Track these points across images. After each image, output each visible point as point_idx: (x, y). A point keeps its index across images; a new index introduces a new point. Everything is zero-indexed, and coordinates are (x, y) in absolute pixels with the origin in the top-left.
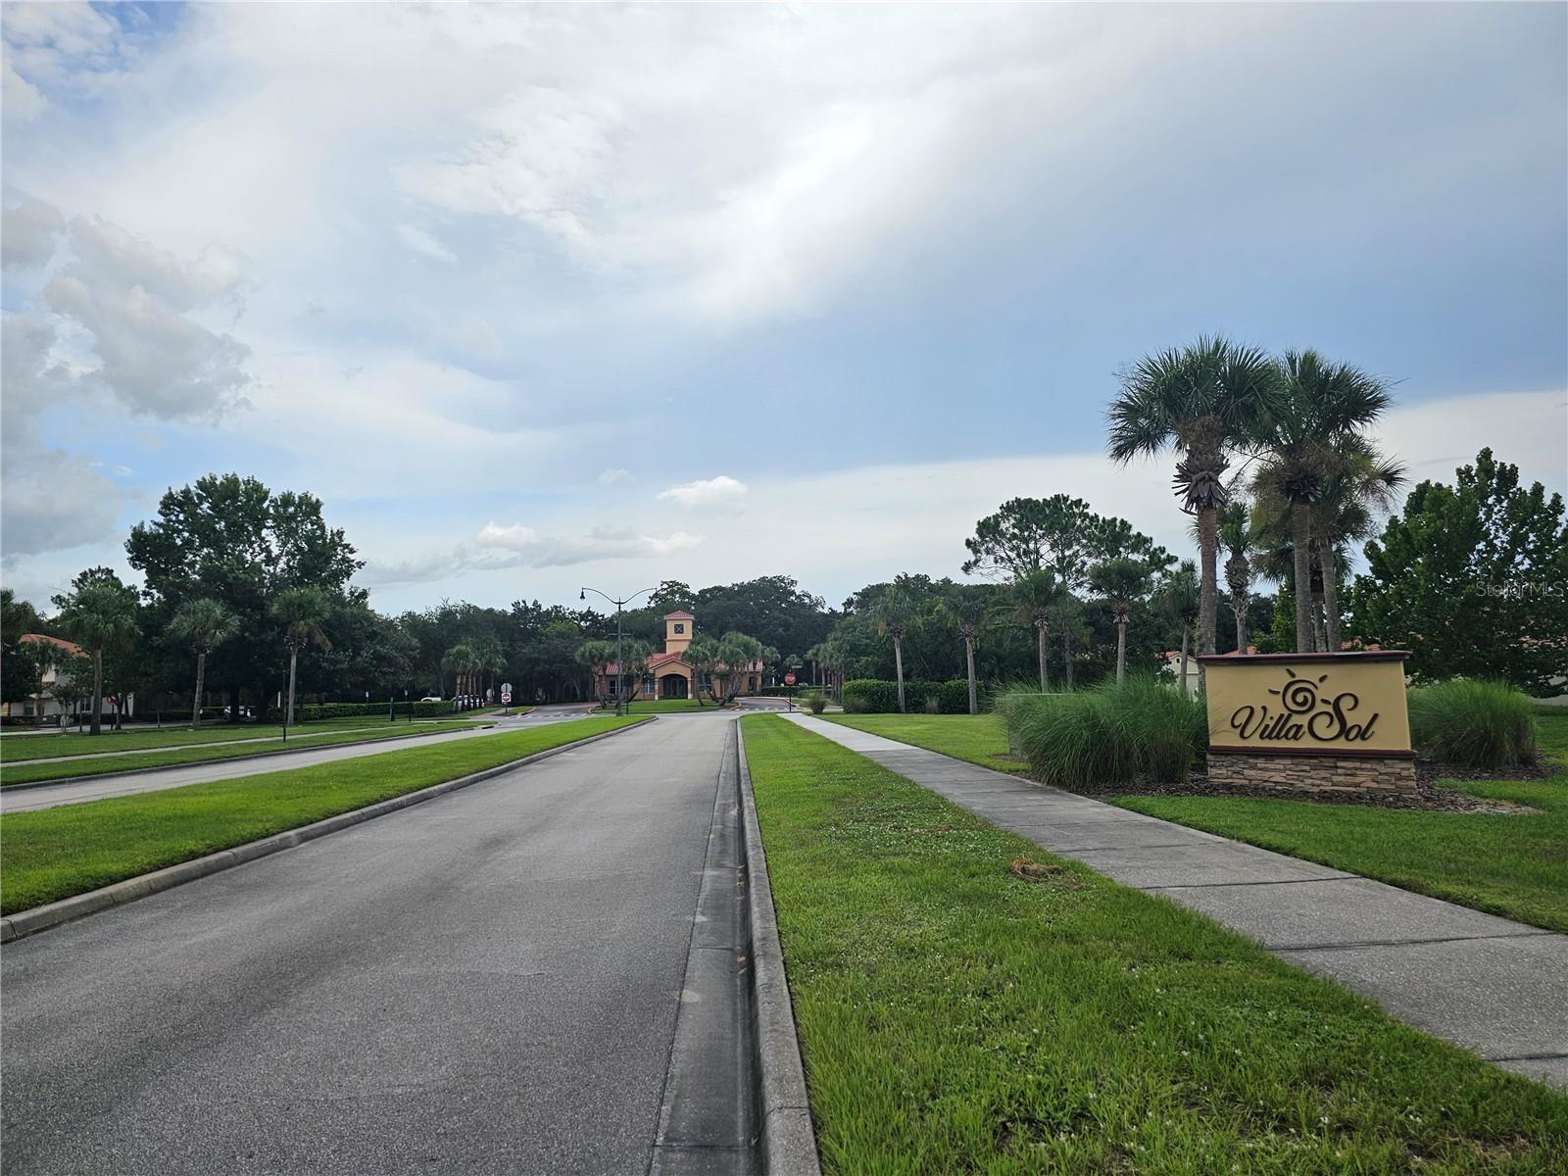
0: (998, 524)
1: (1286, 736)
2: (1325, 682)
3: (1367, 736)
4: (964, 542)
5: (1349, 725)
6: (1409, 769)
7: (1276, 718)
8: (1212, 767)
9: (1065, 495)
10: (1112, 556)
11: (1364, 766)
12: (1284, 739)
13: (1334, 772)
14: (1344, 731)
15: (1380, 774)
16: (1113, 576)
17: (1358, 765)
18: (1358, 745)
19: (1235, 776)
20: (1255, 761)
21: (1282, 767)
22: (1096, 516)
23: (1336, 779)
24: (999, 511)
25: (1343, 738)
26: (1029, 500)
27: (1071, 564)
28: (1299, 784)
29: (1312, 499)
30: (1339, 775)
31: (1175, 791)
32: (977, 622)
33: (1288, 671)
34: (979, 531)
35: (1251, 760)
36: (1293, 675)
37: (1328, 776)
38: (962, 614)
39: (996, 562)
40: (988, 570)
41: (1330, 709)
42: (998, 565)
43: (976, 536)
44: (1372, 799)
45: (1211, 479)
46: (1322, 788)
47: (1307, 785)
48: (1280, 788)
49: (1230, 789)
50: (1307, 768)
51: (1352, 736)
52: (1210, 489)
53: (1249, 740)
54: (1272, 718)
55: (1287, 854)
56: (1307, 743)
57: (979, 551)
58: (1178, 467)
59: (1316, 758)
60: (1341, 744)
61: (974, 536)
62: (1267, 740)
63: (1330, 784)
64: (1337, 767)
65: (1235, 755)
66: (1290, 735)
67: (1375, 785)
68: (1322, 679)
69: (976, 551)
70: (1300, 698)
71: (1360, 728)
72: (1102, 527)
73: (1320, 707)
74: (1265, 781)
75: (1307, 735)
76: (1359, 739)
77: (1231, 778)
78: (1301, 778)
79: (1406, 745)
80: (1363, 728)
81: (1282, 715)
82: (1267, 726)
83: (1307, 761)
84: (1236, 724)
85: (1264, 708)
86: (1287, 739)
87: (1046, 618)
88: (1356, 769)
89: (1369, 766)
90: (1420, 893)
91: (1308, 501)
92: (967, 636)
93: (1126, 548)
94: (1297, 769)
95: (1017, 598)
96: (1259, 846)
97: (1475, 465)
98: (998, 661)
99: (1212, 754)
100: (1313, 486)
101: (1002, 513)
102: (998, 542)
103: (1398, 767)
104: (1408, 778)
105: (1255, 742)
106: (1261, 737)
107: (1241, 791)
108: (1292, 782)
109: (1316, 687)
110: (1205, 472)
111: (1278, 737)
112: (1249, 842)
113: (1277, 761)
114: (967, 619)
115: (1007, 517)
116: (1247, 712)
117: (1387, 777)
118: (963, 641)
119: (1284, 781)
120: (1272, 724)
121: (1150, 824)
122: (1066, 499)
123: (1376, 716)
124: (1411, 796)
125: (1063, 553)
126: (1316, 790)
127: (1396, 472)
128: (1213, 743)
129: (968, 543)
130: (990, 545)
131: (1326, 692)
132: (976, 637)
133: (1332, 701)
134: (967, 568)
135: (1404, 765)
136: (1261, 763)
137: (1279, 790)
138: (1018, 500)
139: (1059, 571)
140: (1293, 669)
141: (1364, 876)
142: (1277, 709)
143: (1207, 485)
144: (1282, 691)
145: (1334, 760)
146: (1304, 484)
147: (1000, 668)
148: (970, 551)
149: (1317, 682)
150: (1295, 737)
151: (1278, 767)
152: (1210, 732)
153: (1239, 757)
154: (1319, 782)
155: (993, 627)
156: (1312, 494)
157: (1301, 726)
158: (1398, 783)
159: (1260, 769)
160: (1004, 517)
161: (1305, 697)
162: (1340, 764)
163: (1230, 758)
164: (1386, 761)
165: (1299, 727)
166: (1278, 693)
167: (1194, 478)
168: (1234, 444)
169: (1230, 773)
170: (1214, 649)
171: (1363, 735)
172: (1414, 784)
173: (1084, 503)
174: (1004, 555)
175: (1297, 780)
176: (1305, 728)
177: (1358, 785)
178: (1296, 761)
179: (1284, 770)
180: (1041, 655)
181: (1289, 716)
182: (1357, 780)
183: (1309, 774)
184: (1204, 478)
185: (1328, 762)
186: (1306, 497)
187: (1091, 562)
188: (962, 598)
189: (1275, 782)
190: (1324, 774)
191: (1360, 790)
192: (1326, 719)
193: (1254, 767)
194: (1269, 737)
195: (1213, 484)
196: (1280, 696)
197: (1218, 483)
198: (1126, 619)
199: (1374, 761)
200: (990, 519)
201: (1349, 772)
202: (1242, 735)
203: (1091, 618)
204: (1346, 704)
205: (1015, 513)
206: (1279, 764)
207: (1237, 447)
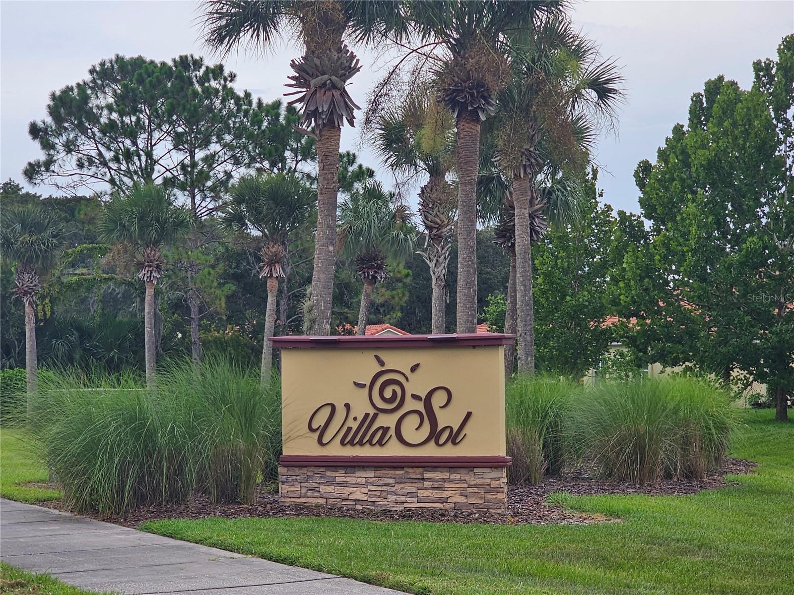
0: (85, 99)
1: (370, 441)
2: (419, 371)
3: (457, 441)
4: (27, 129)
5: (440, 428)
6: (499, 479)
7: (360, 419)
8: (283, 483)
9: (196, 57)
10: (273, 164)
11: (452, 477)
12: (368, 445)
13: (420, 485)
14: (434, 436)
15: (470, 486)
16: (262, 200)
17: (446, 475)
18: (449, 451)
19: (309, 493)
20: (334, 474)
21: (363, 481)
22: (248, 95)
23: (421, 494)
24: (88, 78)
25: (432, 443)
26: (139, 62)
27: (204, 176)
28: (382, 502)
29: (483, 118)
30: (426, 489)
31: (233, 514)
32: (43, 271)
33: (377, 357)
34: (53, 111)
35: (328, 473)
36: (382, 364)
37: (414, 490)
38: (18, 255)
39: (81, 165)
40: (69, 180)
41: (420, 406)
42: (85, 171)
43: (49, 120)
44: (460, 515)
45: (334, 86)
46: (406, 505)
47: (388, 502)
48: (361, 507)
49: (300, 510)
50: (391, 481)
51: (442, 441)
52: (332, 101)
53: (327, 447)
54: (355, 419)
55: (291, 564)
56: (394, 449)
57: (53, 147)
58: (293, 65)
59: (402, 468)
60: (431, 451)
61: (43, 117)
62: (349, 447)
63: (416, 500)
64: (423, 479)
65: (311, 466)
66: (375, 441)
67: (462, 500)
68: (414, 369)
69: (47, 146)
70: (388, 394)
71: (451, 428)
72: (255, 115)
73: (410, 405)
74: (343, 500)
75: (394, 440)
76: (450, 444)
77: (306, 496)
78: (384, 494)
79: (500, 451)
80: (455, 430)
81: (367, 415)
82: (350, 429)
83: (392, 472)
84: (315, 426)
85: (347, 406)
86: (371, 444)
87: (158, 267)
88: (444, 480)
89: (458, 477)
90: (381, 585)
91: (478, 119)
92: (26, 293)
93: (295, 151)
94: (381, 482)
95: (111, 231)
96: (270, 559)
97: (776, 58)
98: (81, 336)
99: (284, 466)
100: (485, 99)
101: (94, 81)
102: (84, 131)
103: (488, 476)
104: (497, 490)
105: (335, 450)
106: (343, 443)
107: (313, 511)
108: (373, 499)
109: (407, 379)
110: (326, 77)
111: (361, 443)
112: (263, 556)
113: (358, 474)
114: (27, 264)
115: (102, 88)
116: (327, 411)
117: (476, 490)
118: (19, 303)
119: (365, 498)
120: (355, 426)
121: (173, 547)
122: (198, 64)
123: (469, 415)
124: (499, 511)
125: (192, 155)
126: (400, 508)
127: (608, 81)
128: (288, 450)
129: (35, 131)
130: (72, 136)
131: (418, 385)
132: (43, 297)
133: (423, 397)
134: (31, 172)
135: (495, 474)
136: (340, 476)
137: (358, 510)
138: (119, 59)
139: (183, 187)
140: (384, 355)
141: (344, 576)
142: (361, 407)
143: (329, 94)
144: (368, 385)
145: (421, 470)
146: (472, 95)
147: (84, 350)
148: (37, 144)
149: (407, 372)
150: (380, 443)
151: (359, 480)
152: (284, 438)
153: (316, 470)
154: (403, 498)
155: (75, 278)
156: (483, 110)
157: (388, 428)
158: (488, 496)
159: (339, 484)
160: (98, 88)
161: (394, 391)
162: (427, 475)
163: (304, 470)
164: (476, 470)
165: (386, 430)
166: (364, 386)
167: (313, 82)
168: (388, 29)
169: (304, 491)
170: (328, 327)
171: (454, 438)
172: (502, 496)
173: (226, 73)
174: (94, 153)
175: (379, 496)
176: (392, 432)
177: (444, 501)
178: (379, 473)
179: (365, 485)
180: (147, 329)
181: (375, 416)
182: (445, 494)
183: (394, 489)
184: (324, 84)
185: (415, 473)
186: (475, 113)
187: (239, 173)
188: (18, 227)
189: (355, 500)
190: (409, 488)
191: (447, 506)
192: (414, 420)
193: (331, 482)
194: (352, 443)
195: (337, 94)
196: (367, 389)
197: (344, 93)
198: (278, 271)
199: (462, 470)
200: (72, 89)
201: (436, 485)
202: (320, 441)
203: (237, 267)
204: (439, 399)
205: (116, 81)
206: (362, 476)
207: (391, 34)
